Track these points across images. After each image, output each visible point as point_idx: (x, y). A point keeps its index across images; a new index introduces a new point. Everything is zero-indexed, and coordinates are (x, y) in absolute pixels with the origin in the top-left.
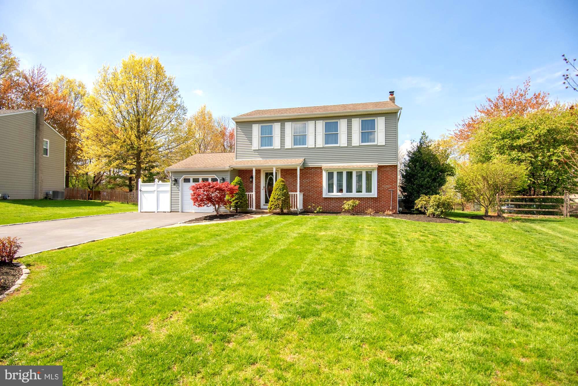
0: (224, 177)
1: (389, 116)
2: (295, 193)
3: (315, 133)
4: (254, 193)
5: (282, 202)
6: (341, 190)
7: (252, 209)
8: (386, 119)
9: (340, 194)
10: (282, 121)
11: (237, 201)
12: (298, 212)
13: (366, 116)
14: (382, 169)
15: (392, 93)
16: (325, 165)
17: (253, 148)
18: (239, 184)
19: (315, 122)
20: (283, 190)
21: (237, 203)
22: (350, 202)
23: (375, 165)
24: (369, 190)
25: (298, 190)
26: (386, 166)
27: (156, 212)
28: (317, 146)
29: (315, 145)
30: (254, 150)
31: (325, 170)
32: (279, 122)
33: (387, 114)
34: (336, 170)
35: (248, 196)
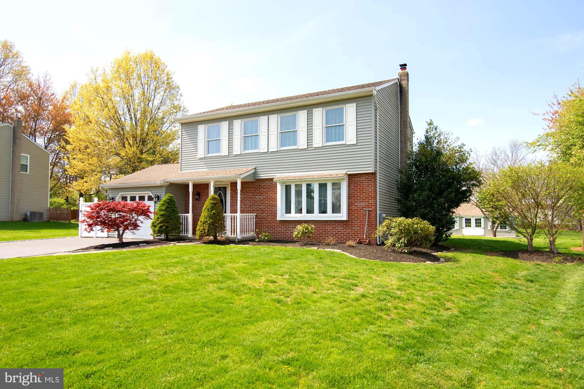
0: (159, 194)
1: (361, 102)
2: (235, 215)
3: (268, 132)
4: (190, 215)
5: (209, 227)
6: (300, 211)
7: (186, 235)
8: (358, 105)
9: (298, 215)
10: (230, 119)
11: (162, 224)
12: (237, 240)
13: (331, 103)
14: (355, 179)
15: (403, 66)
16: (278, 176)
17: (199, 157)
18: (168, 203)
19: (268, 117)
20: (212, 211)
21: (161, 227)
22: (299, 227)
23: (342, 172)
24: (336, 209)
25: (239, 210)
26: (360, 174)
27: (95, 237)
28: (270, 150)
29: (268, 149)
30: (200, 159)
31: (279, 182)
32: (227, 120)
33: (359, 99)
34: (294, 182)
35: (182, 218)
